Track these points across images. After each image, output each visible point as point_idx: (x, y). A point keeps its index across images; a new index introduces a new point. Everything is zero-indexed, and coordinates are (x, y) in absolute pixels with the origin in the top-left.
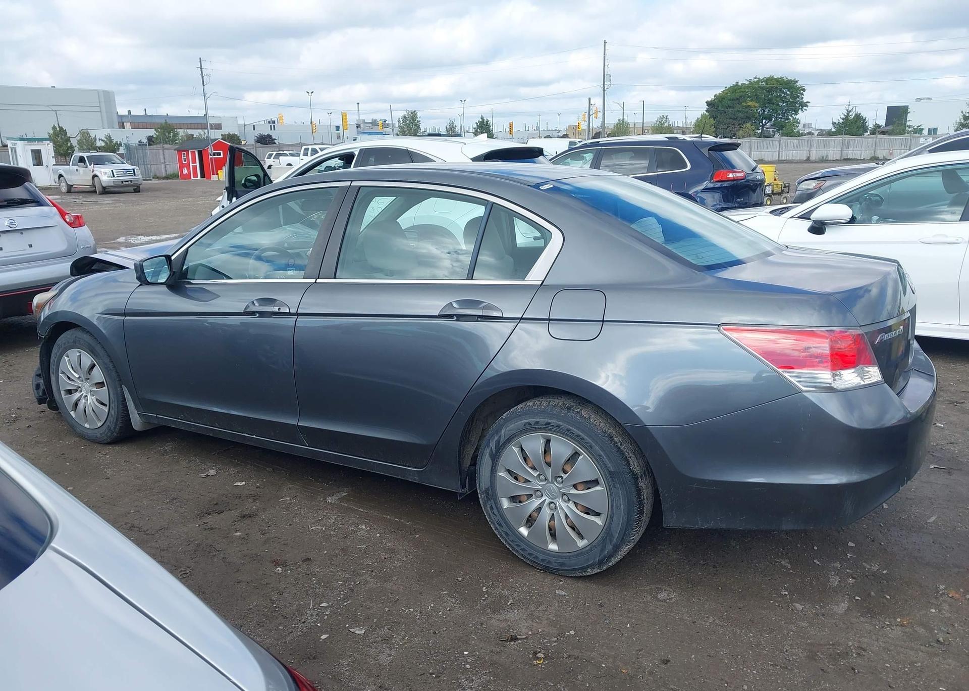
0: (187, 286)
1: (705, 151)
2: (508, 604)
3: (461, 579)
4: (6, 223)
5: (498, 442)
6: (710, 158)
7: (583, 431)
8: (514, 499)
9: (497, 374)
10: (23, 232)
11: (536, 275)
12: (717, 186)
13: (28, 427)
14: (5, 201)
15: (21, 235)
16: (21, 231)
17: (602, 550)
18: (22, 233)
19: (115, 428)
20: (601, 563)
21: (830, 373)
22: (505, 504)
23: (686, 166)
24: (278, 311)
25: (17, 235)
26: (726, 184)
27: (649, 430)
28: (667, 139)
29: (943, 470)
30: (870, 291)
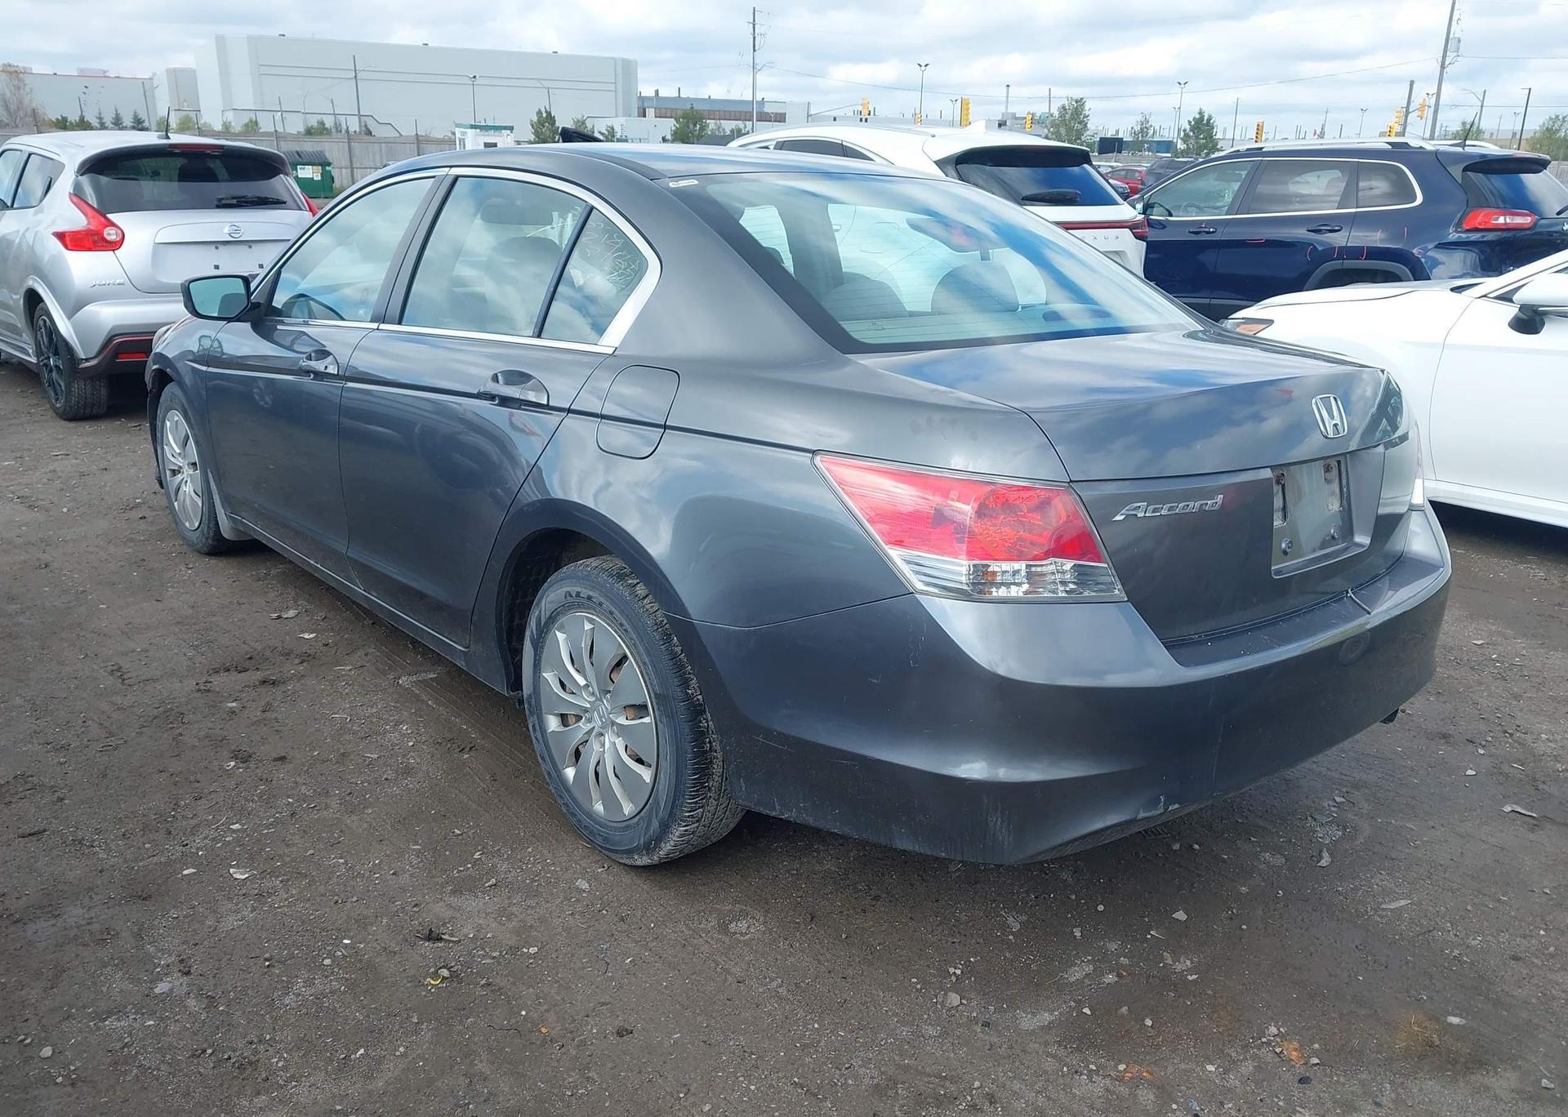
0: (279, 327)
1: (1457, 171)
2: (487, 885)
3: (459, 832)
4: (226, 230)
5: (539, 619)
8: (564, 718)
10: (253, 245)
12: (1472, 239)
13: (141, 518)
15: (249, 249)
16: (249, 243)
17: (648, 828)
18: (250, 247)
19: (208, 533)
21: (965, 563)
22: (553, 724)
23: (1414, 199)
24: (323, 370)
26: (1490, 236)
27: (695, 628)
29: (1528, 819)
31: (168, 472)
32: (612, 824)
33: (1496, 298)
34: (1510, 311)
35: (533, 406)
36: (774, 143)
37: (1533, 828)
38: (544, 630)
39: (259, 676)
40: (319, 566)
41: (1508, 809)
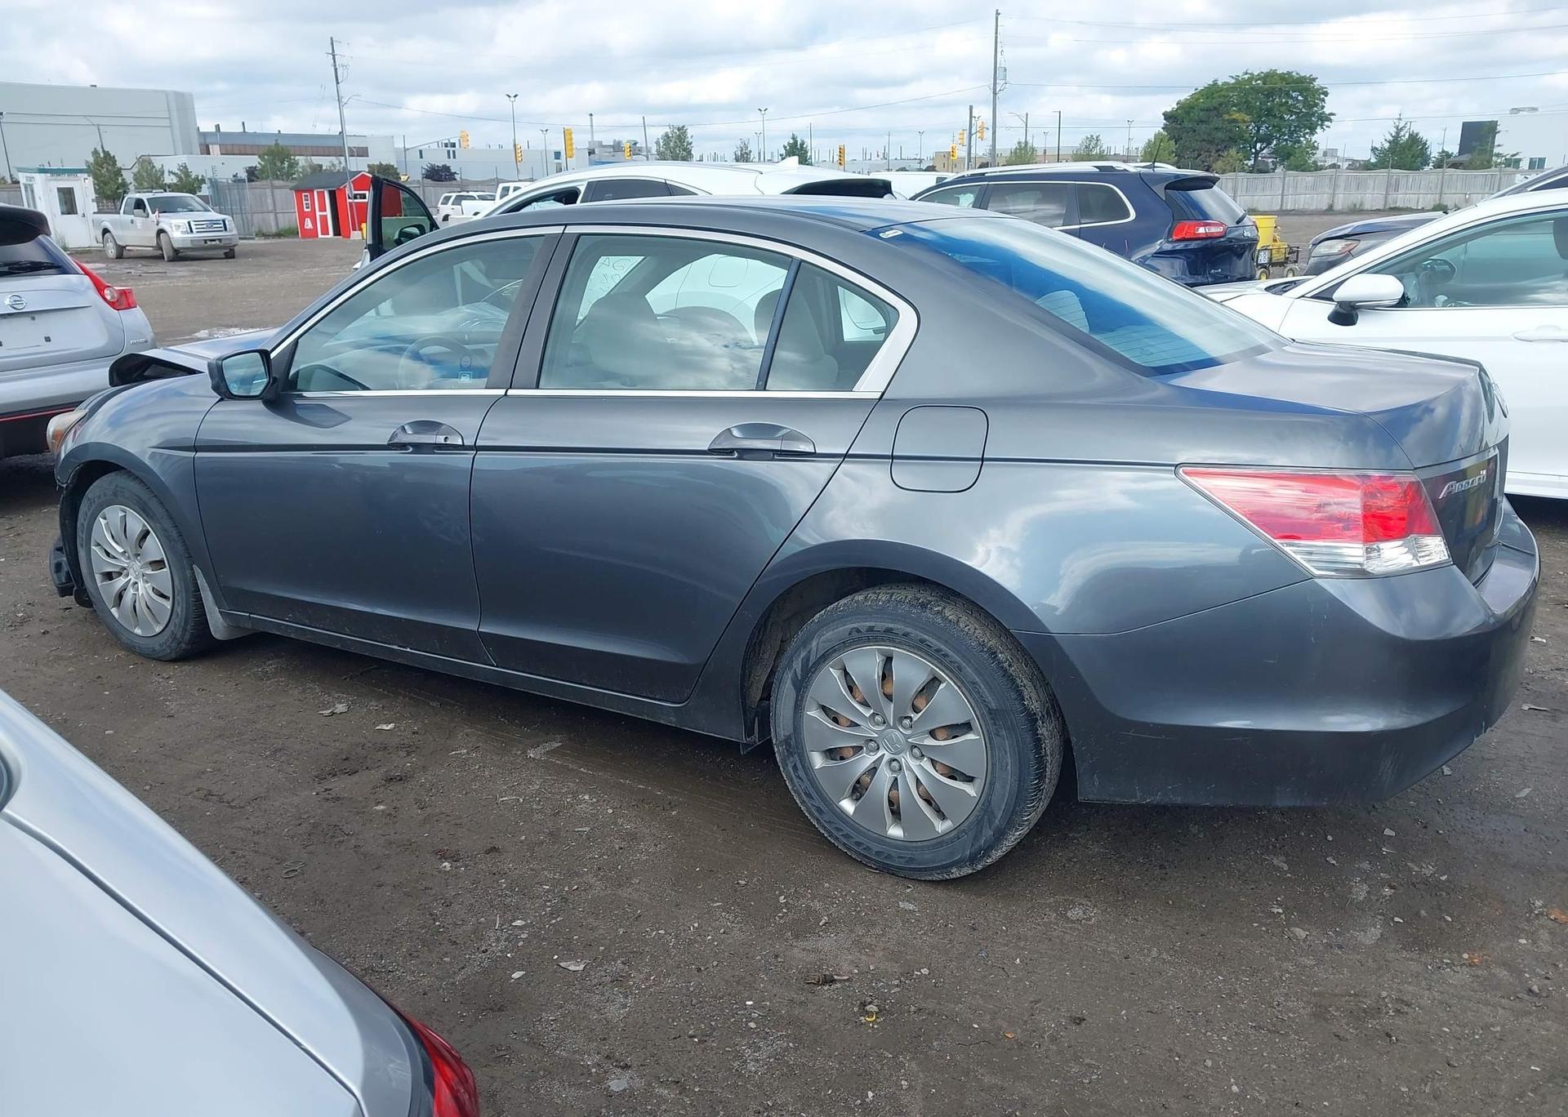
0: (297, 402)
1: (1160, 190)
2: (821, 924)
3: (744, 882)
4: (7, 302)
5: (807, 659)
6: (1169, 202)
7: (946, 642)
8: (831, 754)
9: (803, 548)
10: (36, 316)
11: (871, 383)
12: (1177, 248)
13: (44, 633)
14: (6, 265)
15: (32, 322)
16: (32, 314)
17: (976, 838)
18: (33, 319)
19: (183, 636)
20: (973, 859)
21: (1361, 546)
22: (818, 761)
23: (1127, 215)
24: (444, 442)
25: (27, 321)
26: (1193, 245)
27: (1055, 641)
28: (1098, 170)
29: (1545, 713)
30: (1432, 411)
31: (98, 577)
32: (914, 844)
33: (1312, 297)
34: (1329, 308)
35: (792, 455)
36: (585, 183)
37: (1554, 719)
38: (810, 670)
39: (377, 775)
40: (408, 650)
41: (1526, 708)
